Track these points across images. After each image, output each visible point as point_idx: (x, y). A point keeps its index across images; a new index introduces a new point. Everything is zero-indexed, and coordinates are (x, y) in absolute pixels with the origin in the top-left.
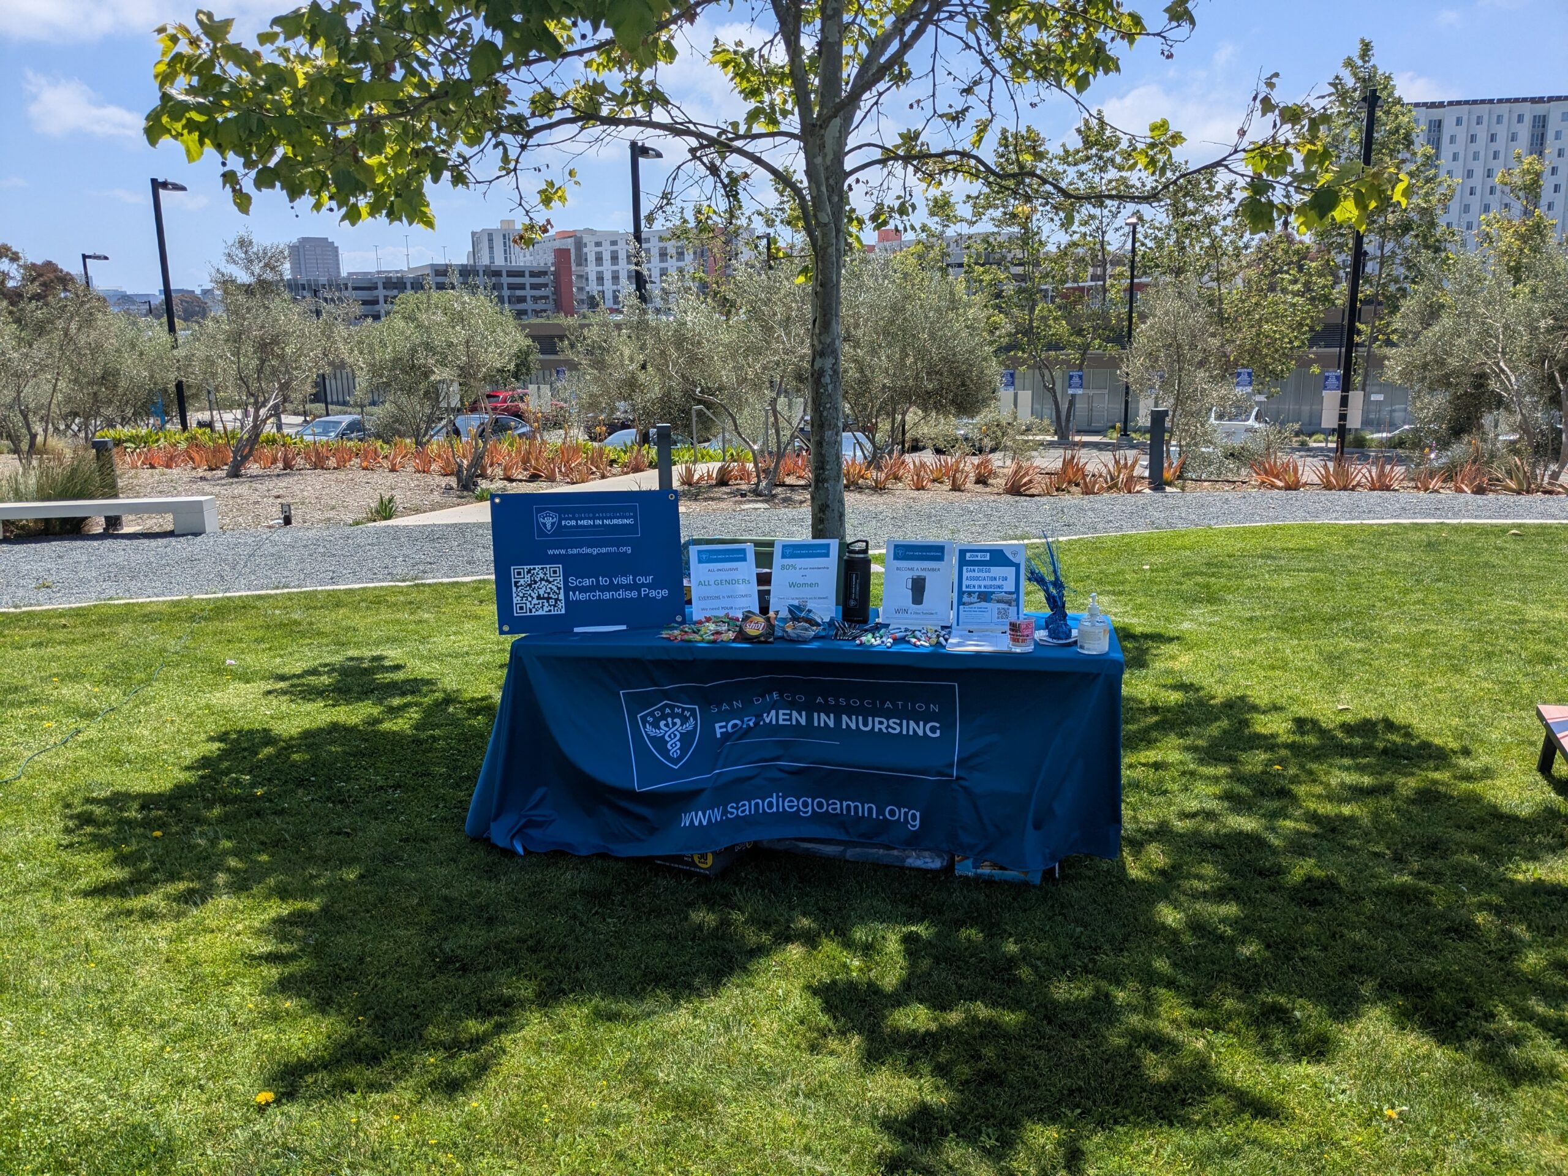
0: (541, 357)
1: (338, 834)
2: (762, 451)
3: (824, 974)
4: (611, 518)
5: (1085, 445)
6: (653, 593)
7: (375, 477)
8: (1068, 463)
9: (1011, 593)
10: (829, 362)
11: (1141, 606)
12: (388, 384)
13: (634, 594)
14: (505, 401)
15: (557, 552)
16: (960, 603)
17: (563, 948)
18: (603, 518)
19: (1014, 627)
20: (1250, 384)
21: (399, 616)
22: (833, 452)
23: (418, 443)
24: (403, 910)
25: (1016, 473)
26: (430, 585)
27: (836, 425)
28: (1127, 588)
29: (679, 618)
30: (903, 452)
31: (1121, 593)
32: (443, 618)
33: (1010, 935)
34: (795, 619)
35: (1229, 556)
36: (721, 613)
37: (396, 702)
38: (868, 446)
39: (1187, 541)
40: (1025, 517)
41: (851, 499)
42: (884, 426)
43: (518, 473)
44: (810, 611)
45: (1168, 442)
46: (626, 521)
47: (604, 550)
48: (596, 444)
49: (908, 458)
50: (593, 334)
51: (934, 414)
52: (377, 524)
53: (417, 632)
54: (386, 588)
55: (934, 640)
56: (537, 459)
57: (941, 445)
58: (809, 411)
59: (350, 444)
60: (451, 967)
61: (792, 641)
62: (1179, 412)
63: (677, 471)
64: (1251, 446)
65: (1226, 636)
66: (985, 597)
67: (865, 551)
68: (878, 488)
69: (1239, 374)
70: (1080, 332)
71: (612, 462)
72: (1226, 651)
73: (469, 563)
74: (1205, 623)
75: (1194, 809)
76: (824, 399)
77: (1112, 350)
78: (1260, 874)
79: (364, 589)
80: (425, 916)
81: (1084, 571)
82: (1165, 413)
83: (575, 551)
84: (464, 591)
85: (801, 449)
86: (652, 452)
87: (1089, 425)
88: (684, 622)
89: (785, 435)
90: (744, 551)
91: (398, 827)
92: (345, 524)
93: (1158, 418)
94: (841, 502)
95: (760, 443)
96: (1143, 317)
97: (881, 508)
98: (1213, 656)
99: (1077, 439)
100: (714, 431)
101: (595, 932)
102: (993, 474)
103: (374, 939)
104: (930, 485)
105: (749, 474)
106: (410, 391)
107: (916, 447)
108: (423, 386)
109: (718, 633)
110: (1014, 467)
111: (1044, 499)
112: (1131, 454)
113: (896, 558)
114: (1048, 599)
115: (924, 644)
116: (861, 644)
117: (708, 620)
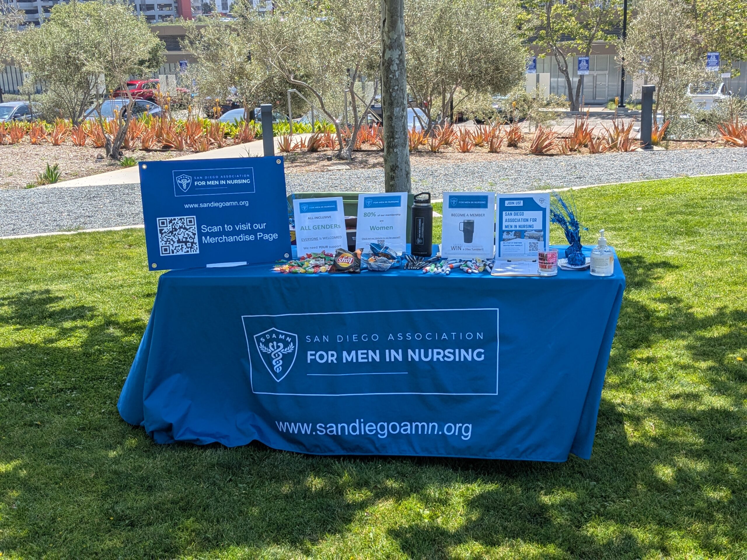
0: (167, 52)
1: (31, 426)
2: (342, 124)
3: (404, 521)
4: (232, 179)
5: (592, 115)
6: (266, 237)
7: (42, 150)
8: (579, 129)
9: (539, 231)
10: (396, 54)
11: (635, 239)
12: (49, 77)
13: (252, 238)
14: (140, 88)
15: (191, 206)
16: (501, 239)
17: (206, 507)
18: (226, 179)
19: (542, 257)
20: (718, 64)
21: (67, 258)
22: (401, 124)
23: (74, 123)
24: (83, 482)
25: (539, 137)
26: (89, 234)
27: (402, 103)
28: (625, 225)
29: (287, 256)
30: (452, 123)
31: (620, 229)
32: (101, 258)
33: (542, 488)
34: (376, 254)
35: (702, 199)
36: (319, 251)
37: (68, 324)
38: (425, 119)
39: (670, 188)
40: (546, 171)
41: (413, 160)
42: (437, 102)
43: (154, 145)
44: (387, 248)
45: (655, 112)
46: (244, 181)
47: (228, 204)
48: (213, 121)
49: (456, 127)
50: (209, 34)
51: (475, 92)
52: (46, 187)
53: (82, 270)
54: (56, 237)
55: (481, 269)
56: (168, 134)
57: (481, 117)
58: (379, 91)
59: (21, 124)
60: (122, 523)
61: (374, 271)
62: (663, 88)
63: (277, 141)
64: (718, 113)
65: (700, 260)
66: (520, 234)
67: (428, 201)
68: (433, 152)
69: (709, 57)
70: (586, 27)
71: (226, 135)
72: (700, 270)
73: (119, 215)
74: (684, 251)
75: (678, 392)
76: (393, 82)
77: (613, 40)
78: (727, 439)
79: (39, 238)
80: (101, 486)
81: (592, 213)
82: (653, 89)
83: (205, 205)
84: (117, 237)
85: (373, 121)
86: (258, 127)
87: (594, 98)
88: (290, 258)
89: (361, 110)
90: (335, 202)
91: (75, 419)
92: (21, 188)
93: (648, 93)
94: (407, 163)
95: (341, 118)
96: (635, 14)
97: (437, 167)
98: (691, 276)
99: (585, 110)
100: (305, 109)
101: (230, 495)
102: (521, 138)
103: (62, 504)
104: (473, 149)
105: (333, 143)
106: (66, 82)
107: (461, 119)
108: (77, 78)
109: (317, 266)
110: (538, 132)
111: (561, 158)
112: (627, 121)
113: (451, 206)
114: (567, 235)
115: (475, 272)
116: (427, 272)
117: (309, 256)
